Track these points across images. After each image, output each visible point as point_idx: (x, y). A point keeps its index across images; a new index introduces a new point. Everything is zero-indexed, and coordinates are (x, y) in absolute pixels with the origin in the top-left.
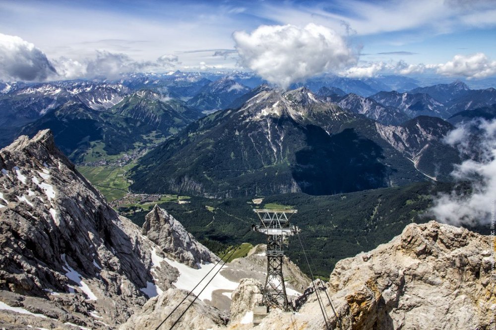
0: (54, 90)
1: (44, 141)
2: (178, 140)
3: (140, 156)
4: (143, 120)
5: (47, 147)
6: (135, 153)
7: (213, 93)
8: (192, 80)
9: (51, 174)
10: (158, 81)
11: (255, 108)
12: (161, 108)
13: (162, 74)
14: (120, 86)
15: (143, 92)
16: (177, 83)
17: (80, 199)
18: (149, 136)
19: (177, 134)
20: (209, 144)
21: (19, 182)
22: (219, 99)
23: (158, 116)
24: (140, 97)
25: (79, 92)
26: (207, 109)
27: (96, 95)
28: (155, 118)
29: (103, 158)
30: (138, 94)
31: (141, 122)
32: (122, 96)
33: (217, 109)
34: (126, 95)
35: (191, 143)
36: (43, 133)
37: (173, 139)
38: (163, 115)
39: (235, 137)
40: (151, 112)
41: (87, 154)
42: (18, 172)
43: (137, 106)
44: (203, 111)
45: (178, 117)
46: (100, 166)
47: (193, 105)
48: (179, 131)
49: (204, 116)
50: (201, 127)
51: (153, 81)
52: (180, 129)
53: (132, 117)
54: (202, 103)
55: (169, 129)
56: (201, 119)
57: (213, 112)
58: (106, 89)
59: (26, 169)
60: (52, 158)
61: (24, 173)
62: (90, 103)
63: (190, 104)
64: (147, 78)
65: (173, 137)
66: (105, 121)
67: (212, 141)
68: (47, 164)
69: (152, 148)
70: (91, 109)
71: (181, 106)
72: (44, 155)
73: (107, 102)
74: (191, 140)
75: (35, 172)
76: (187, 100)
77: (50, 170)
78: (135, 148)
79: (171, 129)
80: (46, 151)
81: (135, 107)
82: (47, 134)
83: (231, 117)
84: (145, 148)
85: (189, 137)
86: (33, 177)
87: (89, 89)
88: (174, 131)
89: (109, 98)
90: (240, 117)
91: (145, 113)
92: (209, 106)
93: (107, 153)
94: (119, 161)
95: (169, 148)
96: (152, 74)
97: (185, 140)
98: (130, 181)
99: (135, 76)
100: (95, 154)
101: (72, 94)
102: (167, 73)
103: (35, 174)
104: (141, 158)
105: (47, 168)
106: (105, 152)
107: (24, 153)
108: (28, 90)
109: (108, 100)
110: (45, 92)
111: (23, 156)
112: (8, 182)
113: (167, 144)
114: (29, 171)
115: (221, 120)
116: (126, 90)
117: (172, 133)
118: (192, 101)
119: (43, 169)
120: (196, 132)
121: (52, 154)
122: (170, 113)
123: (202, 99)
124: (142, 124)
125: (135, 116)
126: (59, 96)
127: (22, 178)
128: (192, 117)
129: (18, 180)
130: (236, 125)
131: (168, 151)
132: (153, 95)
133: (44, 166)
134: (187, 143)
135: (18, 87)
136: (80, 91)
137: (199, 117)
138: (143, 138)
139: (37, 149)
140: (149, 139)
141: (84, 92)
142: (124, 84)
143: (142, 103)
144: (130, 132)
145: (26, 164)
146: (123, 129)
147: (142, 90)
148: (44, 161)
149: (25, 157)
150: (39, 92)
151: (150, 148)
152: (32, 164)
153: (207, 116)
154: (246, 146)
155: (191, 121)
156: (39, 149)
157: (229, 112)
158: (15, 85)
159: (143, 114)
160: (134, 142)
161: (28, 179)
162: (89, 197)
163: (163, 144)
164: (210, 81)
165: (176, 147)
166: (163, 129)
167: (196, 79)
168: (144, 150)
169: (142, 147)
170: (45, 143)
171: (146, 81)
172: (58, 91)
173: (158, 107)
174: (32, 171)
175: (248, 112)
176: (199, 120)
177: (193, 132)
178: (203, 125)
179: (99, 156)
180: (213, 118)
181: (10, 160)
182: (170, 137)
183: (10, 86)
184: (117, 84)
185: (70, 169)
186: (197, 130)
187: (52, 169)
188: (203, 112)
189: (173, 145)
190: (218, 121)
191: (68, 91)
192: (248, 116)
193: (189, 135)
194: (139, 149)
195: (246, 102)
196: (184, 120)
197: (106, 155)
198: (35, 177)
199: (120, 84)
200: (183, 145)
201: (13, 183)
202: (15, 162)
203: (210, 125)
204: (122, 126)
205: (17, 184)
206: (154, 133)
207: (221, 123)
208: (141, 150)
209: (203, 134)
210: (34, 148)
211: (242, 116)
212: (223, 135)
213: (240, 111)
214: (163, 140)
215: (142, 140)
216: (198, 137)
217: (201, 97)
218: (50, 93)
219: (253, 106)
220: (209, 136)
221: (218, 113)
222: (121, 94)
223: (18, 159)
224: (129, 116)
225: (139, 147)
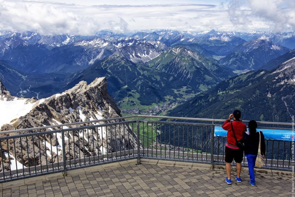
0: (103, 44)
1: (100, 87)
2: (207, 98)
3: (170, 109)
4: (176, 76)
5: (102, 93)
6: (165, 105)
7: (247, 53)
8: (226, 39)
9: (103, 116)
10: (193, 39)
11: (292, 70)
12: (194, 65)
13: (197, 33)
14: (158, 42)
15: (178, 49)
16: (211, 42)
17: (124, 141)
18: (180, 91)
19: (206, 91)
20: (238, 104)
21: (80, 120)
22: (253, 59)
23: (190, 72)
24: (175, 53)
25: (122, 46)
26: (239, 68)
27: (136, 50)
28: (187, 74)
29: (136, 107)
30: (173, 51)
31: (174, 77)
32: (159, 51)
33: (249, 70)
34: (163, 51)
35: (219, 101)
36: (100, 80)
37: (202, 95)
38: (195, 72)
39: (267, 99)
40: (184, 68)
41: (124, 102)
42: (80, 112)
43: (171, 62)
44: (234, 70)
45: (209, 75)
46: (133, 114)
47: (224, 64)
48: (209, 89)
49: (235, 76)
50: (231, 86)
51: (188, 39)
52: (210, 87)
53: (166, 72)
54: (234, 63)
55: (199, 86)
56: (232, 79)
57: (245, 73)
58: (146, 44)
59: (86, 110)
60: (105, 102)
61: (85, 113)
62: (131, 56)
63: (222, 63)
64: (183, 36)
65: (202, 94)
66: (142, 74)
67: (241, 101)
68: (100, 107)
69: (182, 102)
70: (131, 61)
71: (213, 64)
72: (99, 99)
73: (146, 56)
74: (220, 98)
75: (92, 113)
76: (219, 59)
77: (103, 113)
78: (166, 101)
79: (201, 85)
80: (101, 96)
81: (170, 63)
82: (103, 81)
83: (264, 78)
84: (175, 101)
85: (219, 95)
86: (90, 117)
87: (131, 44)
88: (203, 88)
89: (148, 54)
90: (274, 79)
91: (178, 69)
92: (241, 65)
93: (140, 103)
94: (150, 112)
95: (197, 104)
96: (188, 32)
97: (214, 98)
98: (158, 131)
99: (172, 34)
100: (130, 102)
101: (117, 48)
102: (201, 32)
103: (92, 114)
104: (170, 111)
105: (100, 111)
106: (139, 101)
107: (85, 96)
108: (83, 42)
109: (146, 55)
110: (96, 44)
111: (84, 99)
112: (73, 119)
113: (196, 100)
114: (88, 112)
115: (252, 81)
116: (163, 46)
117: (201, 89)
118: (224, 60)
119: (97, 111)
120: (226, 91)
121: (105, 99)
122: (202, 70)
123: (234, 59)
124: (175, 79)
125: (168, 72)
126: (106, 49)
127: (83, 117)
128: (223, 76)
129: (79, 118)
130: (269, 87)
131: (196, 107)
132: (187, 52)
133: (98, 109)
134: (215, 101)
135: (75, 39)
136: (124, 46)
137: (230, 77)
138: (174, 93)
139: (94, 93)
140: (179, 94)
141: (126, 46)
142: (162, 40)
143: (176, 59)
144: (163, 85)
145: (86, 105)
146: (157, 82)
147: (178, 47)
148: (99, 104)
149: (86, 99)
150: (91, 45)
151: (179, 102)
152: (90, 106)
153: (238, 76)
154: (278, 110)
155: (222, 79)
156: (96, 94)
157: (262, 73)
158: (73, 38)
159: (176, 70)
160: (166, 95)
161: (87, 118)
162: (130, 141)
163: (192, 99)
164: (244, 41)
165: (204, 104)
166: (193, 85)
167: (230, 38)
168: (173, 104)
169: (172, 100)
170: (101, 89)
171: (182, 38)
172: (106, 44)
173: (191, 64)
174: (90, 112)
175: (284, 74)
176: (230, 79)
177: (223, 91)
178: (233, 84)
179: (133, 105)
180: (244, 78)
181: (76, 101)
182: (199, 93)
183: (69, 39)
184: (156, 40)
185: (118, 113)
186: (227, 89)
187: (104, 112)
188: (234, 72)
189: (202, 102)
190: (249, 82)
191: (113, 45)
192: (283, 79)
193: (219, 93)
194: (169, 102)
195: (283, 63)
196: (214, 78)
197: (140, 105)
198: (92, 117)
199: (158, 40)
200: (211, 102)
201: (76, 120)
202: (79, 103)
203: (240, 84)
204: (157, 80)
205: (78, 121)
206: (185, 88)
207: (252, 84)
208: (171, 103)
209: (232, 93)
210: (93, 93)
211: (276, 78)
212: (254, 96)
213: (274, 72)
214: (192, 95)
215: (172, 94)
216: (227, 95)
217: (233, 57)
218: (99, 45)
219: (290, 68)
220: (239, 96)
221: (250, 74)
222: (158, 50)
223: (81, 100)
224: (163, 70)
225: (169, 100)
